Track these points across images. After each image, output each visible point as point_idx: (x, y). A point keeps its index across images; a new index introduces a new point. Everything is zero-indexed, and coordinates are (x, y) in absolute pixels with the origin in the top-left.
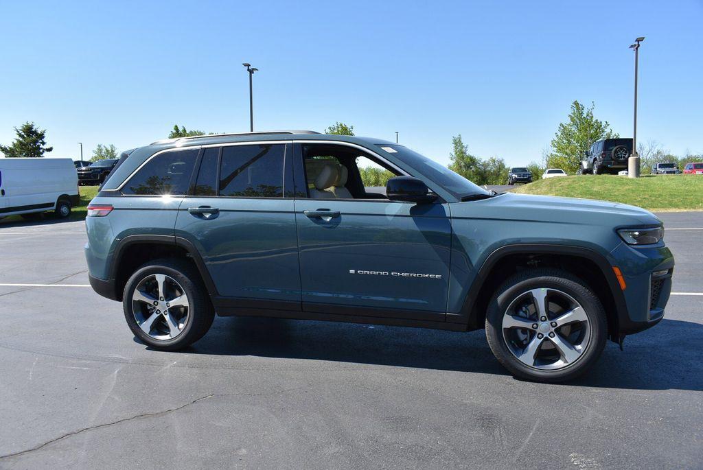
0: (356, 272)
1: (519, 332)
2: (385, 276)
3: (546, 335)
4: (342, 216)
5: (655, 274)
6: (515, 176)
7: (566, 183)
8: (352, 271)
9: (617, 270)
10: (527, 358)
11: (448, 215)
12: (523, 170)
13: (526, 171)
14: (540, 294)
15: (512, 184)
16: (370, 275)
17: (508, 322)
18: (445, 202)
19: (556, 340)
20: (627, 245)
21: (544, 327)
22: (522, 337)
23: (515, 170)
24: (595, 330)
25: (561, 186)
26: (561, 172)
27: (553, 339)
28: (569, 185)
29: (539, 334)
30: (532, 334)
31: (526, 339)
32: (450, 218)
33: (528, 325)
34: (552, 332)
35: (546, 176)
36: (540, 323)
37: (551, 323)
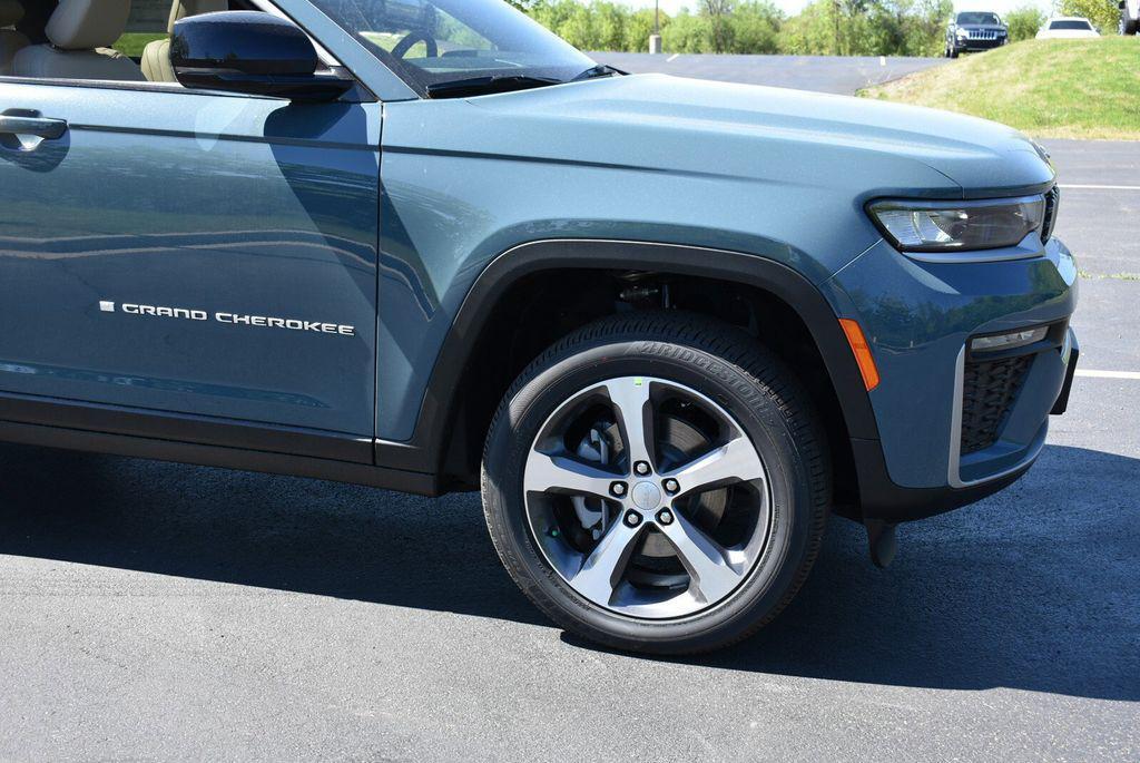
0: (118, 307)
1: (579, 503)
2: (197, 323)
3: (649, 517)
4: (73, 134)
5: (978, 344)
6: (963, 33)
7: (1071, 57)
8: (107, 306)
9: (853, 332)
10: (593, 582)
11: (372, 140)
12: (989, 18)
13: (994, 21)
14: (630, 395)
15: (955, 55)
16: (156, 316)
17: (542, 473)
18: (373, 98)
19: (676, 532)
20: (895, 254)
21: (645, 493)
22: (588, 518)
23: (964, 19)
24: (782, 509)
25: (1055, 65)
26: (1084, 26)
27: (666, 529)
28: (1079, 61)
29: (631, 511)
30: (613, 510)
31: (598, 526)
32: (380, 148)
33: (599, 485)
34: (666, 510)
35: (1045, 33)
36: (631, 479)
37: (665, 482)
